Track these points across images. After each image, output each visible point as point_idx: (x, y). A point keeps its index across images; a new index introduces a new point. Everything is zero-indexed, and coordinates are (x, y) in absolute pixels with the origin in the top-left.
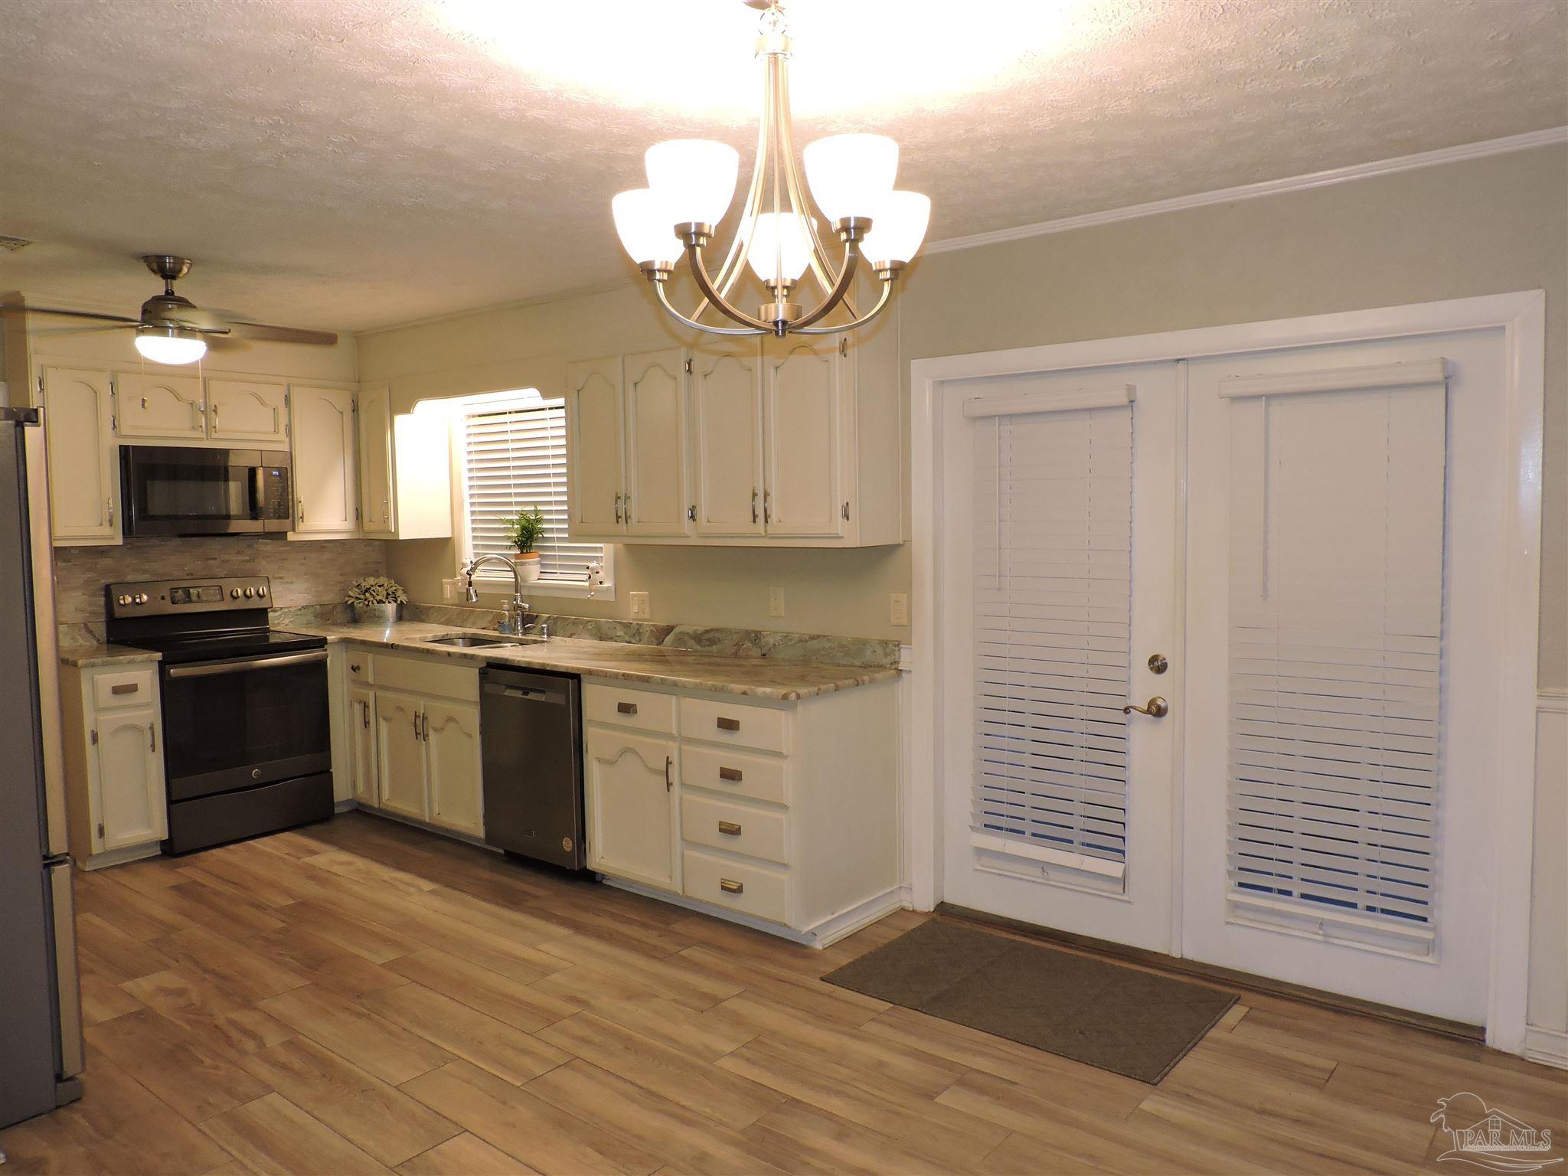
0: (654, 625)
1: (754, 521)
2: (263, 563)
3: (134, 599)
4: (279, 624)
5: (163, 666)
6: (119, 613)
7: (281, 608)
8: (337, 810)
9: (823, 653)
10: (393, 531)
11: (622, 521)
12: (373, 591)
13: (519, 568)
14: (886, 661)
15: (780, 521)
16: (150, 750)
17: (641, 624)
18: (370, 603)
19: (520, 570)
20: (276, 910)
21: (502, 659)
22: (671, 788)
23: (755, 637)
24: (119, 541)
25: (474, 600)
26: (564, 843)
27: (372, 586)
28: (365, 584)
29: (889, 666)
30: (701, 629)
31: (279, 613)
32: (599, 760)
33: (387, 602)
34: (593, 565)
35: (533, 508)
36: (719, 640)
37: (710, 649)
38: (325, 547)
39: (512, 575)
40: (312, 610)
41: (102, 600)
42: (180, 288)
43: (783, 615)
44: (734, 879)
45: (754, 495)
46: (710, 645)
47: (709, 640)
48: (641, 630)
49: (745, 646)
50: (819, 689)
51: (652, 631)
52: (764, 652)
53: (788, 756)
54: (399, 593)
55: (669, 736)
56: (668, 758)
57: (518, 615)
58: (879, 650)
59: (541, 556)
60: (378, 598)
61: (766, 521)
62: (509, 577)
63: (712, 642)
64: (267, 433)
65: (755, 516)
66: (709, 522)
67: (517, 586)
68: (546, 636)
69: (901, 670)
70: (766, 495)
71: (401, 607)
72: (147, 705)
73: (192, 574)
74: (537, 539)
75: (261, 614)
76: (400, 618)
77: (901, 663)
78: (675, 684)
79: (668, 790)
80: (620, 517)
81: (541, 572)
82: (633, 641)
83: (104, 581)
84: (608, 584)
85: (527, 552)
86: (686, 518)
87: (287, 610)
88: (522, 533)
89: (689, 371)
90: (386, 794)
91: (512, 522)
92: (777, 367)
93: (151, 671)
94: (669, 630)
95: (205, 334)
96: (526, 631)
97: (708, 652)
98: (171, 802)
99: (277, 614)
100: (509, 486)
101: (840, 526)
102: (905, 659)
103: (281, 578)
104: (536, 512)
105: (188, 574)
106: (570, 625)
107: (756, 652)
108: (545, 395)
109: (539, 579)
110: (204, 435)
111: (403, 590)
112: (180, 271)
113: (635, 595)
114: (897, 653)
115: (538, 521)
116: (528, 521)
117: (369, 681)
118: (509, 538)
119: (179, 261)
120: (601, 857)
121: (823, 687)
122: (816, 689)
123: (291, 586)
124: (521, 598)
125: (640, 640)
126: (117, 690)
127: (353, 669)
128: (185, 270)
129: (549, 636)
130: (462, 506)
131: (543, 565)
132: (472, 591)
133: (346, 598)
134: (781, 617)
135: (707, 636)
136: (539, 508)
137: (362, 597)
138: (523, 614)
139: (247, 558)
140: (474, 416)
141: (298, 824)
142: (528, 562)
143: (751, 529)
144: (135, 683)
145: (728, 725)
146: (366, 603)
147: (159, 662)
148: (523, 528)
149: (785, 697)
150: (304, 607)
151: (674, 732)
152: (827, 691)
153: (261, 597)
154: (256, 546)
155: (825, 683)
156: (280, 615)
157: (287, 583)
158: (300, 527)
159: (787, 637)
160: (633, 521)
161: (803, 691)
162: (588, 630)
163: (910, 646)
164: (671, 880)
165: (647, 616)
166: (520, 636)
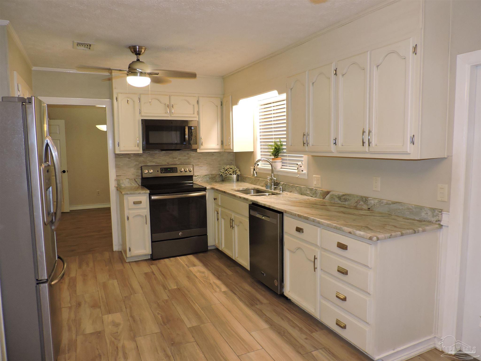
0: (322, 190)
1: (363, 145)
2: (192, 160)
3: (149, 171)
4: (197, 181)
5: (150, 195)
6: (144, 176)
7: (198, 175)
8: (209, 248)
9: (399, 211)
10: (232, 149)
11: (306, 145)
12: (228, 170)
13: (273, 164)
14: (434, 219)
15: (376, 145)
16: (145, 224)
17: (317, 190)
18: (227, 175)
19: (273, 165)
20: (169, 290)
21: (256, 202)
22: (316, 270)
23: (365, 200)
24: (141, 152)
25: (256, 176)
26: (275, 282)
27: (228, 168)
28: (226, 168)
29: (435, 222)
30: (341, 194)
31: (197, 177)
32: (289, 250)
33: (233, 174)
34: (299, 163)
35: (279, 140)
36: (349, 199)
37: (345, 203)
38: (213, 154)
39: (270, 166)
40: (208, 176)
41: (140, 171)
42: (141, 58)
43: (380, 191)
44: (343, 321)
45: (364, 132)
46: (345, 201)
47: (344, 199)
48: (317, 192)
49: (360, 204)
50: (391, 235)
51: (321, 193)
52: (369, 207)
53: (371, 268)
54: (238, 171)
55: (316, 246)
56: (315, 256)
57: (272, 182)
58: (430, 213)
59: (282, 159)
60: (230, 173)
61: (369, 145)
62: (269, 167)
63: (346, 200)
64: (191, 114)
65: (363, 143)
66: (342, 146)
67: (272, 171)
68: (281, 191)
69: (442, 225)
70: (370, 132)
71: (238, 176)
72: (145, 208)
73: (169, 163)
74: (281, 152)
75: (190, 178)
76: (238, 180)
77: (442, 221)
78: (319, 223)
79: (315, 271)
80: (305, 143)
81: (282, 166)
82: (314, 196)
83: (141, 165)
84: (305, 172)
85: (277, 158)
86: (332, 143)
87: (200, 176)
88: (275, 150)
89: (336, 74)
90: (223, 246)
91: (272, 146)
92: (378, 66)
93: (146, 197)
94: (328, 193)
95: (150, 74)
96: (275, 189)
97: (344, 204)
98: (152, 242)
99: (196, 177)
100: (272, 131)
101: (409, 148)
102: (445, 219)
103: (198, 165)
104: (280, 142)
105: (167, 163)
106: (290, 187)
107: (365, 207)
108: (280, 93)
109: (281, 168)
110: (169, 115)
111: (239, 170)
112: (141, 52)
113: (315, 177)
114: (440, 216)
115: (282, 145)
116: (277, 145)
117: (219, 204)
118: (270, 152)
119: (140, 48)
120: (288, 291)
121: (393, 234)
122: (389, 235)
123: (201, 168)
124: (274, 175)
125: (316, 196)
126: (135, 203)
127: (215, 199)
128: (143, 51)
129: (282, 191)
130: (257, 140)
131: (283, 163)
132: (255, 172)
133: (220, 172)
134: (379, 191)
135: (344, 197)
136: (282, 140)
137: (224, 172)
138: (274, 182)
139: (187, 158)
140: (262, 105)
141: (194, 253)
142: (277, 162)
143: (361, 149)
144: (141, 200)
145: (342, 247)
146: (226, 174)
147: (149, 193)
148: (276, 148)
149: (371, 239)
150: (206, 175)
151: (319, 244)
152: (396, 236)
153: (190, 171)
154: (190, 154)
155: (395, 231)
156: (198, 178)
157: (201, 167)
158: (202, 147)
159: (380, 201)
160: (310, 145)
161: (381, 236)
162: (297, 190)
163: (448, 213)
164: (315, 311)
165: (319, 186)
166: (273, 191)
